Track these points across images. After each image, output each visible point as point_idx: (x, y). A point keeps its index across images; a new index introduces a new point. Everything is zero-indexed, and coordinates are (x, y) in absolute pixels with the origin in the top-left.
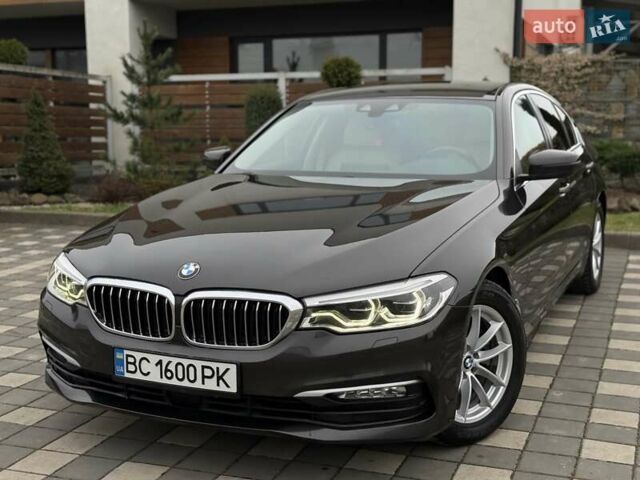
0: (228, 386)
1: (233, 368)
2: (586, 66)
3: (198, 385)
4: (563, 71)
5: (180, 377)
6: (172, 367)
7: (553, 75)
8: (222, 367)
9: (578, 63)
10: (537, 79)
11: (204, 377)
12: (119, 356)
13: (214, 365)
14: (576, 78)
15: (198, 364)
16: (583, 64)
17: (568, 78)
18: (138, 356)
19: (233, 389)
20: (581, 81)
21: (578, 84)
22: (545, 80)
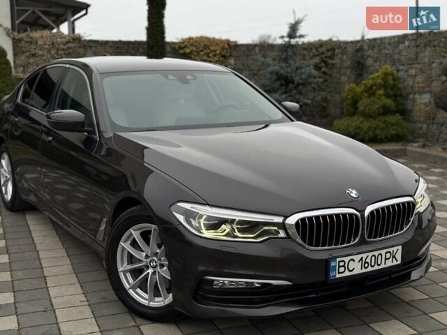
0: (397, 261)
1: (400, 247)
2: (69, 42)
3: (383, 266)
4: (53, 44)
5: (373, 264)
6: (368, 260)
7: (47, 46)
8: (395, 249)
9: (64, 40)
10: (35, 49)
11: (386, 259)
12: (333, 264)
13: (391, 250)
14: (63, 50)
15: (383, 252)
16: (67, 40)
17: (58, 50)
18: (347, 259)
19: (399, 262)
20: (66, 52)
21: (65, 54)
22: (40, 50)
